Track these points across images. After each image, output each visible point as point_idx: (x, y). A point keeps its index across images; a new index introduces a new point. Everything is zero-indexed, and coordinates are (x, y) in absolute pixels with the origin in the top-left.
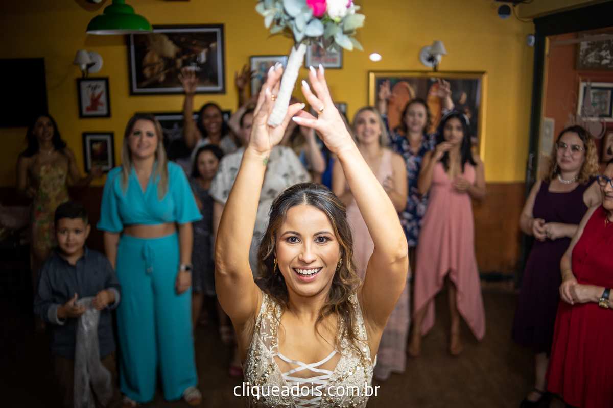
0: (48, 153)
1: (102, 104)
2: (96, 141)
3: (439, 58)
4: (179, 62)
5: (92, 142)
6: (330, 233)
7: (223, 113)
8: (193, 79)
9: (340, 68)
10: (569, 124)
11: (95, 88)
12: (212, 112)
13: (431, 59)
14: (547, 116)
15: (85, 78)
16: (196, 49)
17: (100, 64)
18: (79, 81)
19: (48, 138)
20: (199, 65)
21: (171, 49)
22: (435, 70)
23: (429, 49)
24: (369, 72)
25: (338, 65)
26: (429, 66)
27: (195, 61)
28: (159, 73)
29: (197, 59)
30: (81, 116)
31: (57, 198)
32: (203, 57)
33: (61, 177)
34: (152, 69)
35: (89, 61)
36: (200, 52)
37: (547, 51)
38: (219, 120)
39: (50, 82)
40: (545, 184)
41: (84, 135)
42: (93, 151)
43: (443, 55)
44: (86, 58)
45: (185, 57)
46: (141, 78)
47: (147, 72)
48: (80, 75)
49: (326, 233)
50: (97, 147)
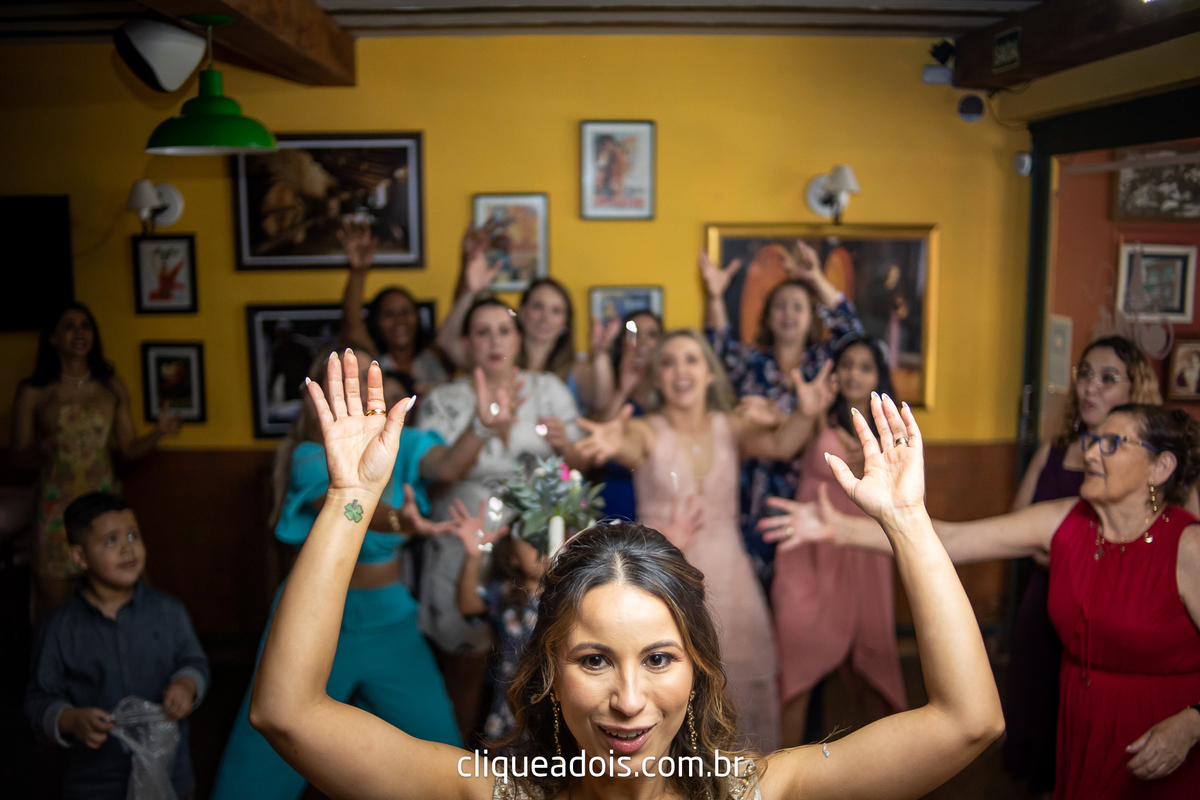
0: (77, 382)
1: (180, 286)
2: (168, 360)
3: (844, 199)
4: (334, 205)
5: (161, 361)
6: (676, 646)
7: (419, 305)
8: (366, 240)
9: (650, 218)
10: (1102, 330)
11: (166, 255)
12: (398, 304)
13: (829, 200)
14: (1058, 311)
15: (148, 235)
16: (367, 179)
17: (178, 207)
18: (136, 241)
19: (82, 352)
20: (372, 211)
21: (317, 180)
22: (837, 221)
23: (824, 181)
24: (706, 227)
25: (645, 212)
26: (825, 214)
27: (364, 202)
28: (294, 226)
29: (370, 200)
30: (140, 310)
31: (90, 474)
32: (381, 196)
33: (98, 431)
34: (281, 220)
35: (156, 202)
36: (375, 185)
37: (1055, 184)
38: (412, 319)
39: (80, 242)
40: (1058, 453)
41: (146, 347)
42: (161, 380)
43: (853, 194)
44: (150, 196)
45: (345, 196)
46: (258, 236)
47: (271, 225)
48: (138, 229)
49: (668, 645)
50: (169, 371)
